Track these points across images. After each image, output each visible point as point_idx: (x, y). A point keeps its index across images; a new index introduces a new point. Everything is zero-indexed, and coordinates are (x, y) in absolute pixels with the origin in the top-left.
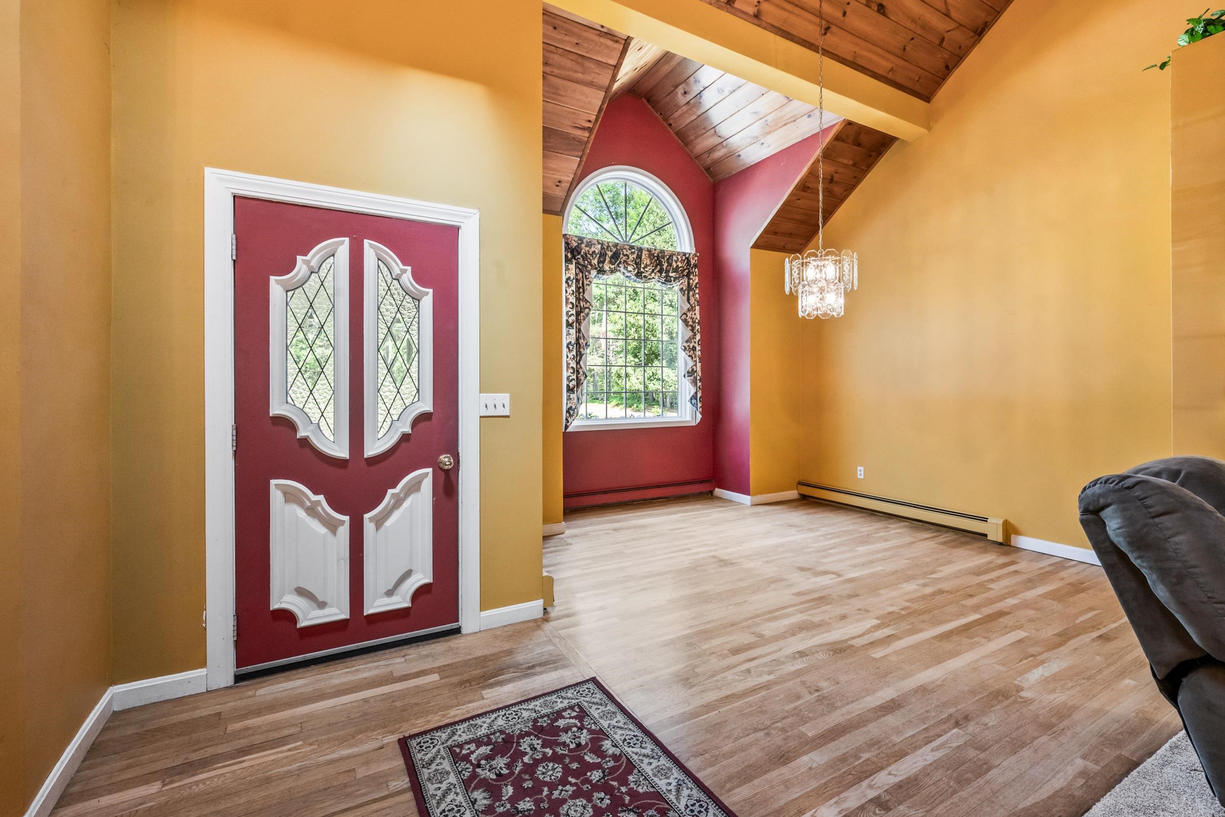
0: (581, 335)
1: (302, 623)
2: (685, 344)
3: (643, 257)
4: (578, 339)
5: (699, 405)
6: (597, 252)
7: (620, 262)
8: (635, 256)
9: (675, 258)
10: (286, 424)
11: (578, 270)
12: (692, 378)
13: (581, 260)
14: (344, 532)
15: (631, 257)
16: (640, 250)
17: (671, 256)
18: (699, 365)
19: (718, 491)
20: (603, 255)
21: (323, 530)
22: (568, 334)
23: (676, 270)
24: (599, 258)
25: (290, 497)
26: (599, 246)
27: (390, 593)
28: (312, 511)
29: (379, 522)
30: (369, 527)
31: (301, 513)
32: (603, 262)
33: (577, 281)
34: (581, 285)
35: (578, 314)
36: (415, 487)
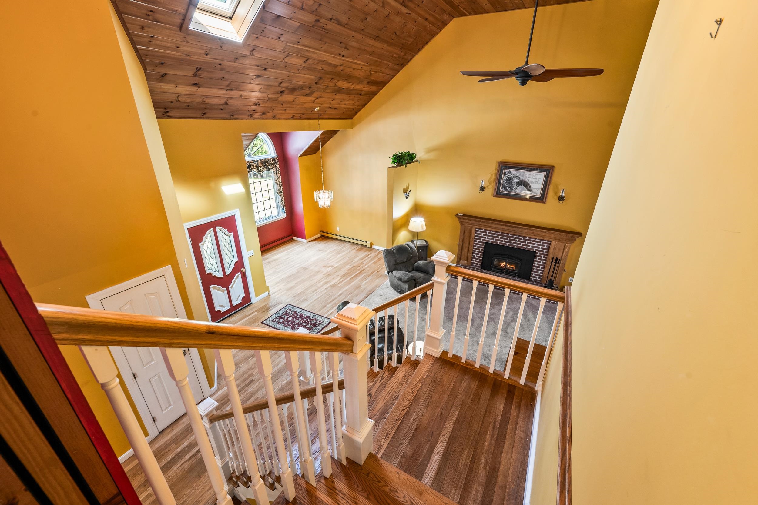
1: (222, 311)
3: (259, 164)
5: (285, 211)
7: (252, 169)
9: (270, 160)
10: (210, 274)
12: (282, 203)
14: (226, 292)
16: (257, 161)
17: (268, 160)
18: (283, 198)
19: (295, 238)
21: (221, 293)
23: (271, 165)
25: (214, 288)
27: (237, 301)
28: (219, 290)
29: (232, 287)
30: (230, 289)
31: (217, 291)
36: (238, 277)
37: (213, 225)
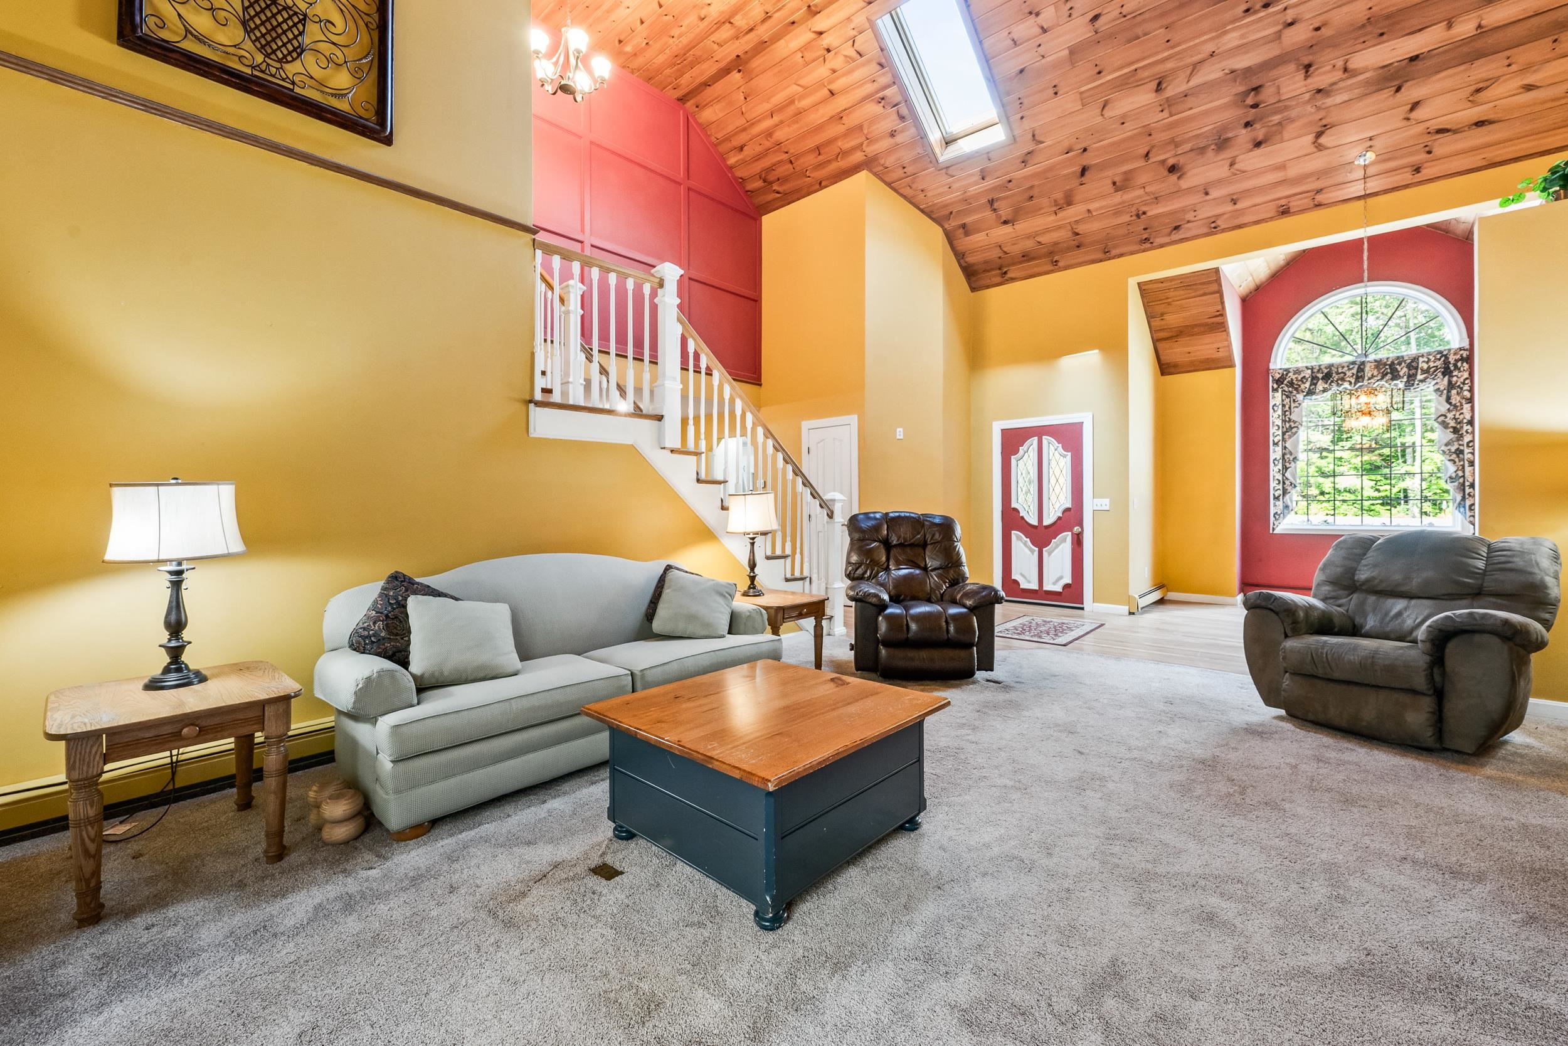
0: (1287, 451)
1: (1022, 586)
2: (1444, 448)
4: (1284, 455)
6: (1307, 376)
7: (1332, 382)
8: (1354, 371)
9: (1423, 360)
10: (1016, 510)
11: (1284, 397)
12: (1456, 484)
13: (1286, 389)
14: (1036, 554)
15: (1349, 373)
17: (1415, 359)
20: (1314, 380)
21: (1029, 553)
22: (1274, 452)
23: (1424, 372)
24: (1312, 380)
25: (1019, 538)
26: (1309, 371)
27: (1054, 583)
28: (1025, 544)
29: (1050, 554)
30: (1045, 554)
31: (1022, 545)
32: (1315, 384)
33: (1284, 406)
34: (1287, 408)
35: (1284, 434)
36: (1064, 540)
37: (1039, 432)
